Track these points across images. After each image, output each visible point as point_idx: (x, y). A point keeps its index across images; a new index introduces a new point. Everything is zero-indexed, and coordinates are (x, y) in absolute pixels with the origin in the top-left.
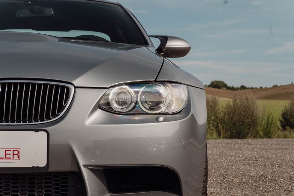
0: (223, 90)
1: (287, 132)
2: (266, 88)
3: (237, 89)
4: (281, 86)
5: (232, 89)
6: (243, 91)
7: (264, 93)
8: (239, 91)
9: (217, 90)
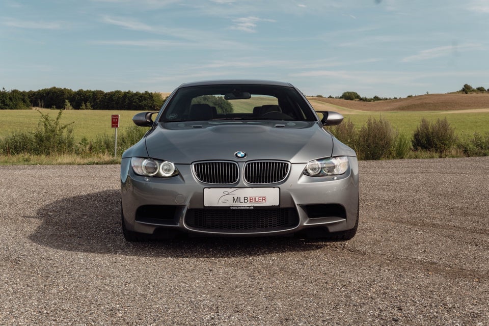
0: (356, 101)
1: (418, 153)
3: (370, 100)
4: (416, 97)
5: (365, 100)
6: (376, 102)
7: (398, 104)
8: (372, 102)
9: (349, 101)
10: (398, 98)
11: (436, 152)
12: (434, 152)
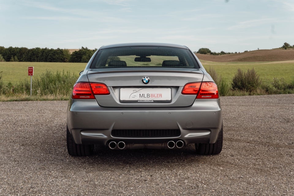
0: (208, 55)
2: (239, 53)
8: (219, 56)
9: (203, 55)
10: (238, 53)
11: (247, 92)
12: (246, 91)
